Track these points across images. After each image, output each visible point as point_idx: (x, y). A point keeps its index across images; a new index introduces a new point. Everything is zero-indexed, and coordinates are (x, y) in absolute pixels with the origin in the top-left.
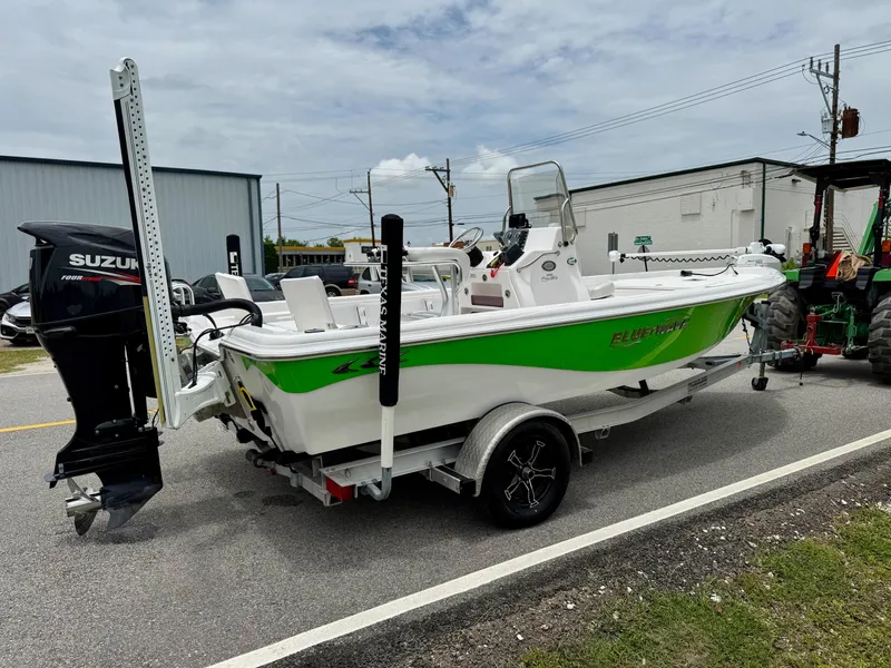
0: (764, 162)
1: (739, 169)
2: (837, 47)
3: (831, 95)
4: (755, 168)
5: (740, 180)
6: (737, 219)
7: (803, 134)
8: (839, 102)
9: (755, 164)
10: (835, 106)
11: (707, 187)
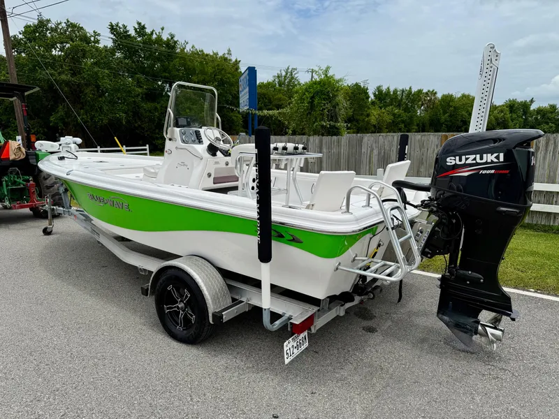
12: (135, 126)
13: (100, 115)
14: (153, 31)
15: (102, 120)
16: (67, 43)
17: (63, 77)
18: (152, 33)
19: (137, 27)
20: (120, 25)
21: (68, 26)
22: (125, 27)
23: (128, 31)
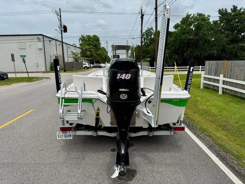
0: (43, 36)
1: (36, 37)
2: (60, 9)
3: (60, 21)
4: (41, 37)
5: (37, 40)
6: (38, 51)
7: (56, 30)
8: (62, 23)
9: (41, 36)
10: (61, 24)
11: (28, 41)
12: (222, 57)
13: (204, 52)
14: (242, 8)
15: (205, 54)
16: (195, 22)
17: (191, 37)
18: (241, 9)
19: (232, 8)
20: (224, 9)
21: (198, 15)
22: (226, 9)
23: (227, 11)
